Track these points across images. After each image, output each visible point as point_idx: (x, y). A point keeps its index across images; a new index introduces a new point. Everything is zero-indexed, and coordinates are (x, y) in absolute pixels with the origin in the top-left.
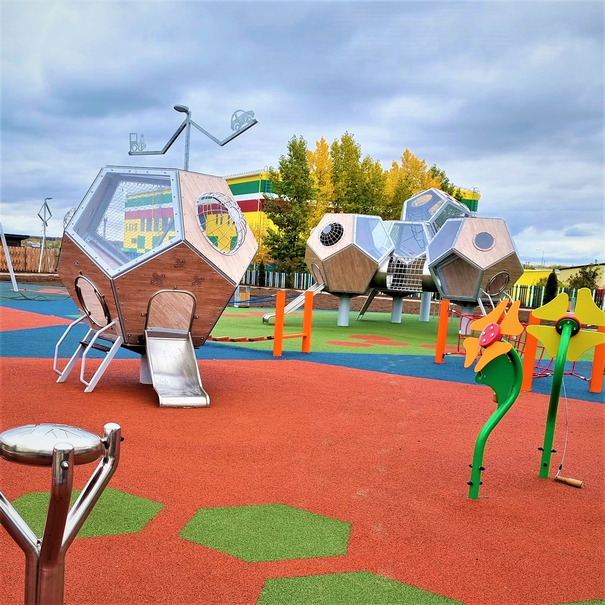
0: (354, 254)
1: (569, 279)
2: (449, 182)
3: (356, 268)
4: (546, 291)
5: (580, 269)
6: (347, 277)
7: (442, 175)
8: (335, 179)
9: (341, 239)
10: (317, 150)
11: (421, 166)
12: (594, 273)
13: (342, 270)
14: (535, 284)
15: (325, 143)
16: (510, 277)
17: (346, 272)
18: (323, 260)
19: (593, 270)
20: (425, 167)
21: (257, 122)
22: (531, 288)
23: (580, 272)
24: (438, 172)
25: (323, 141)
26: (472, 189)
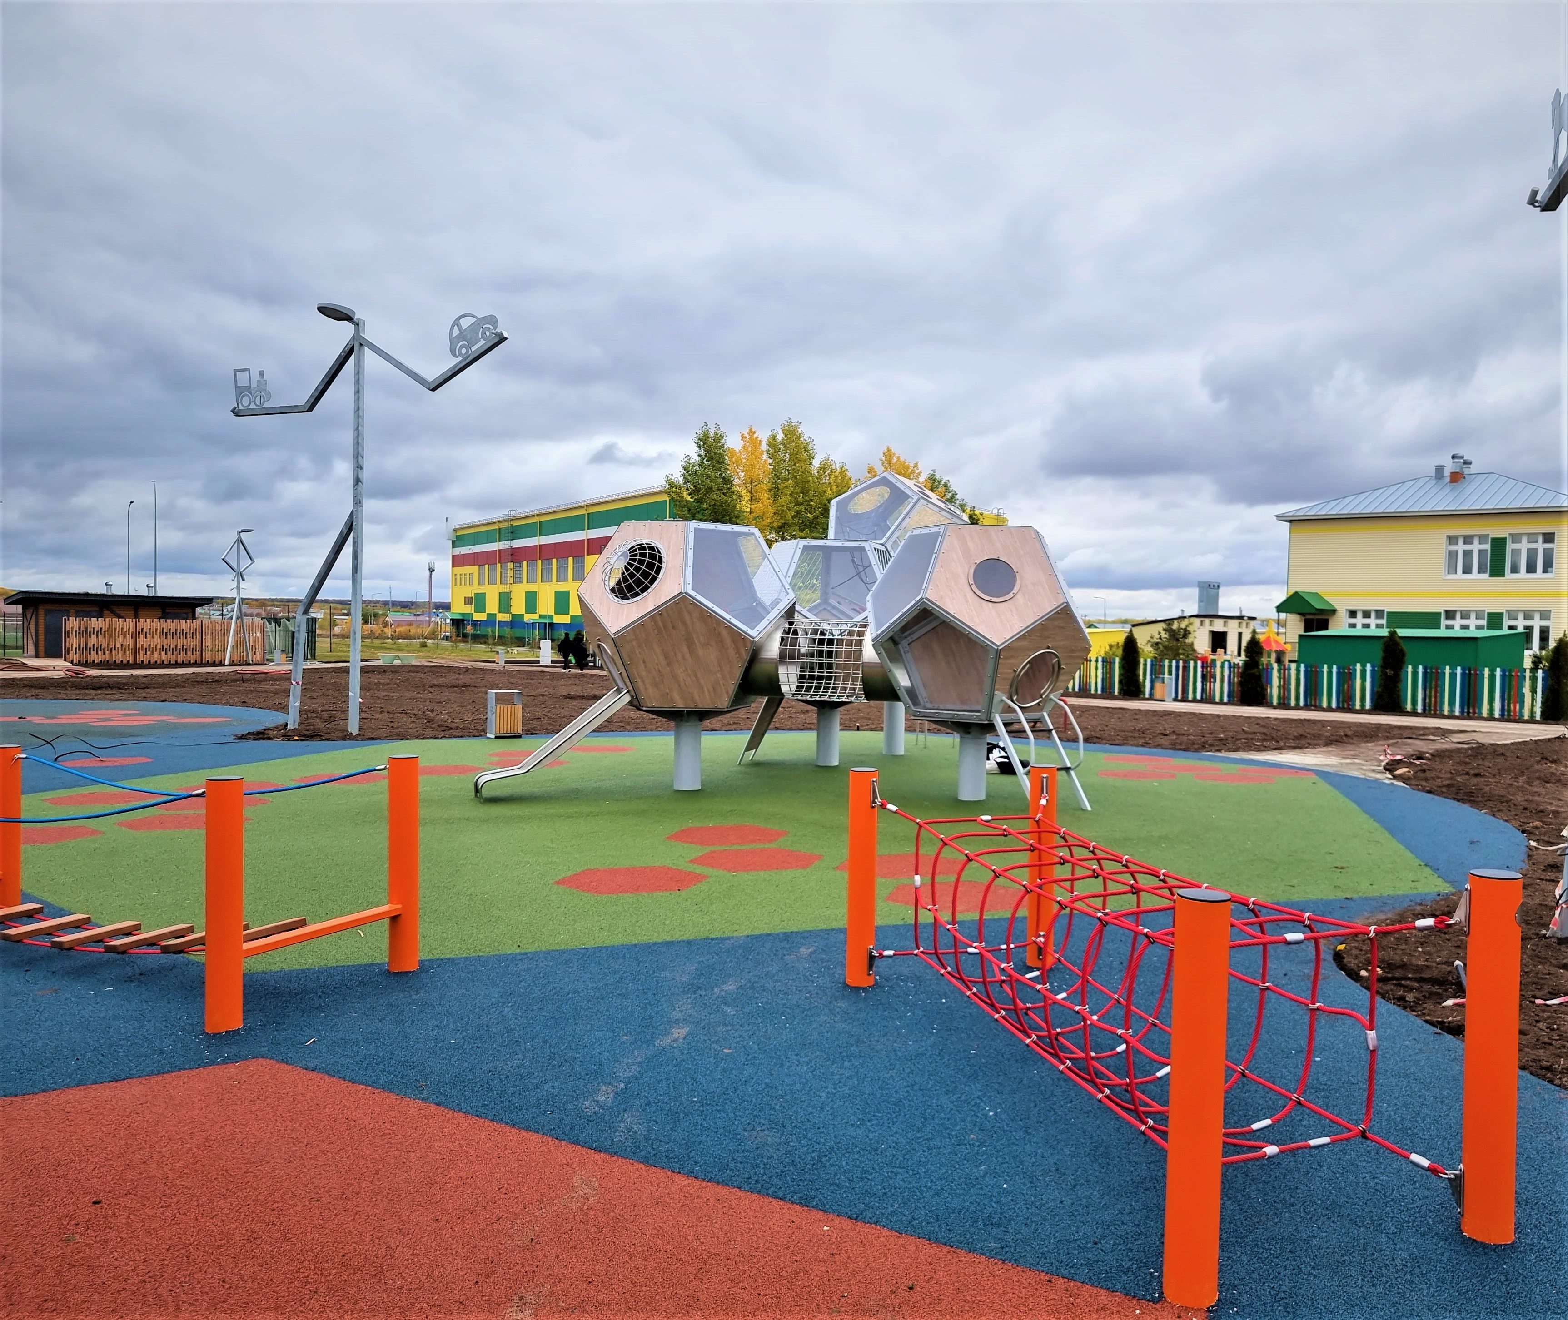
0: (691, 618)
1: (1149, 641)
2: (957, 497)
3: (700, 652)
4: (1122, 667)
5: (1163, 625)
6: (680, 671)
7: (945, 485)
8: (776, 492)
9: (658, 580)
10: (744, 447)
11: (913, 472)
12: (1185, 630)
13: (666, 656)
14: (1103, 654)
15: (755, 435)
16: (1062, 662)
17: (677, 661)
18: (614, 634)
19: (1183, 626)
20: (919, 474)
21: (506, 339)
22: (1097, 661)
23: (1164, 630)
24: (940, 482)
25: (752, 432)
26: (995, 511)
